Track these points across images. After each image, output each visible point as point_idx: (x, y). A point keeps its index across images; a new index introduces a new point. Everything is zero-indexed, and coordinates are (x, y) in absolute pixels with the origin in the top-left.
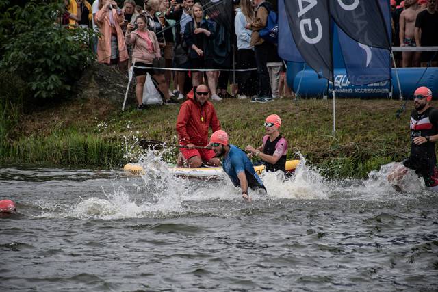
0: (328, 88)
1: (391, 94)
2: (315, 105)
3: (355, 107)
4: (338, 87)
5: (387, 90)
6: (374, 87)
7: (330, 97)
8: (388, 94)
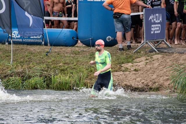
0: (8, 38)
1: (43, 43)
2: (1, 48)
3: (23, 49)
4: (14, 38)
5: (41, 41)
6: (34, 39)
7: (10, 43)
8: (42, 43)
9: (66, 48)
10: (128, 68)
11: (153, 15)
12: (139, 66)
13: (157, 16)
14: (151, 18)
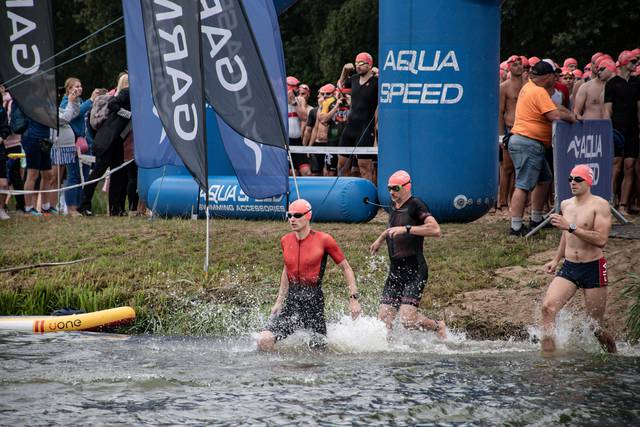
0: (199, 203)
2: (180, 228)
3: (236, 231)
4: (213, 203)
5: (283, 208)
6: (264, 204)
7: (202, 216)
9: (349, 226)
10: (511, 280)
11: (580, 138)
12: (542, 273)
13: (589, 141)
14: (572, 145)
